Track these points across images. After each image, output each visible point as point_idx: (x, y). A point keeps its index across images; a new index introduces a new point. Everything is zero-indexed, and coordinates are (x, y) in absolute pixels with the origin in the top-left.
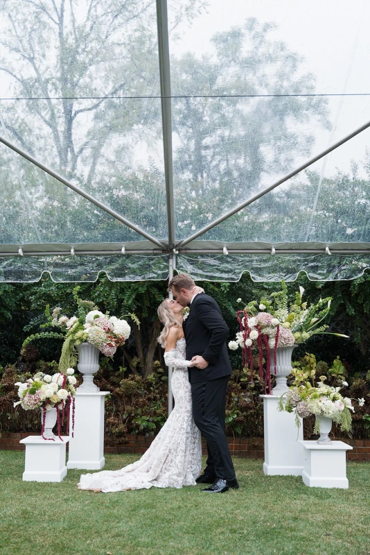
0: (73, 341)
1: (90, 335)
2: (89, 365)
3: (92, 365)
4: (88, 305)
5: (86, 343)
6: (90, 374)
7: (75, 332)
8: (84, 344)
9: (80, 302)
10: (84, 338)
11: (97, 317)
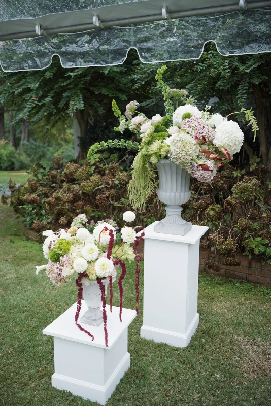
0: (147, 157)
1: (172, 149)
2: (173, 194)
3: (177, 194)
4: (178, 95)
5: (167, 161)
6: (174, 206)
7: (149, 143)
8: (163, 162)
9: (168, 90)
10: (163, 154)
11: (187, 116)
